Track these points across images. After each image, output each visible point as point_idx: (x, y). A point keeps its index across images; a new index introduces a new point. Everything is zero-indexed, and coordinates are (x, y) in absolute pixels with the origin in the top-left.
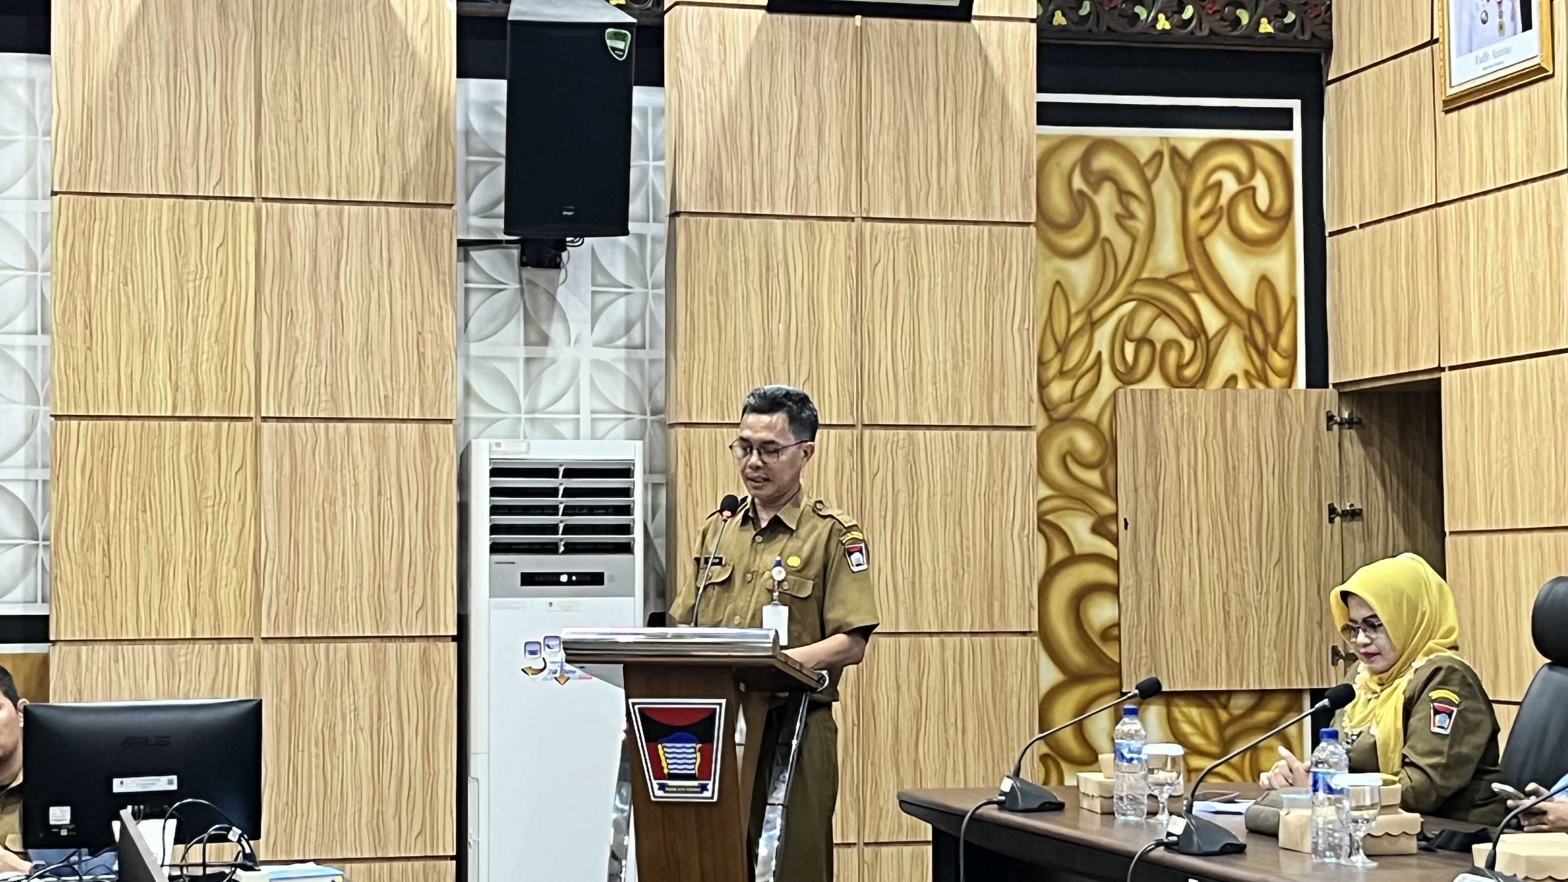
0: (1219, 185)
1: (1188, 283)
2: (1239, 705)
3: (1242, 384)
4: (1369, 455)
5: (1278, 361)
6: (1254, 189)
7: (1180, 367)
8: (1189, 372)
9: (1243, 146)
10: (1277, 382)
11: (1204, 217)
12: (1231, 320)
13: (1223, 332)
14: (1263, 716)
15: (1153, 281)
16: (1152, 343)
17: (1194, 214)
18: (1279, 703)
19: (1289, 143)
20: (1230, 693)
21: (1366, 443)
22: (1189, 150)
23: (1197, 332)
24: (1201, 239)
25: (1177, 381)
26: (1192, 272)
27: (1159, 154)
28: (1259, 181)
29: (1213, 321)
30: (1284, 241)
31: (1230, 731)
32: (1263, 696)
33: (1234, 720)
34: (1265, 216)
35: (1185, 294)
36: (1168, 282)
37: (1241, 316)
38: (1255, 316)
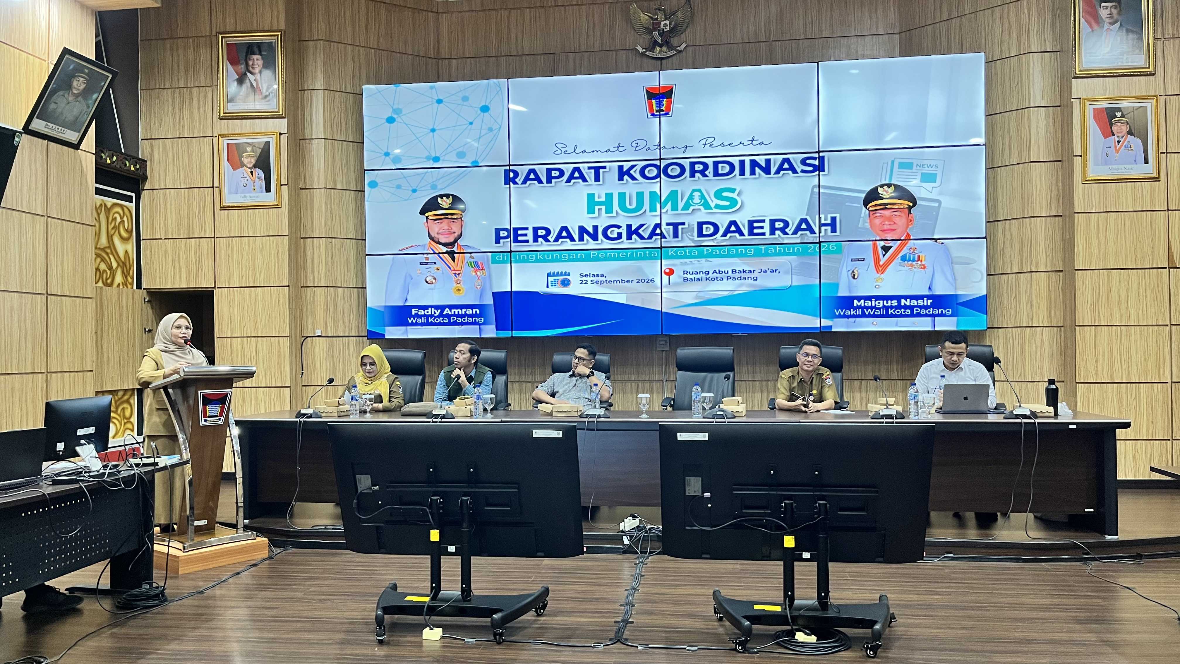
0: (116, 218)
1: (108, 251)
2: (120, 394)
3: (121, 287)
4: (153, 312)
5: (130, 280)
6: (124, 221)
7: (107, 279)
8: (109, 281)
9: (122, 206)
10: (129, 286)
11: (113, 229)
12: (119, 265)
13: (117, 268)
14: (126, 397)
15: (100, 249)
16: (100, 271)
17: (110, 227)
18: (129, 393)
19: (132, 207)
20: (118, 390)
21: (152, 308)
22: (109, 205)
23: (110, 268)
24: (112, 236)
25: (106, 284)
26: (109, 247)
27: (101, 205)
28: (125, 219)
29: (115, 265)
30: (130, 241)
31: (118, 403)
32: (126, 391)
33: (119, 399)
34: (127, 230)
35: (107, 254)
36: (103, 250)
37: (121, 264)
38: (124, 264)
